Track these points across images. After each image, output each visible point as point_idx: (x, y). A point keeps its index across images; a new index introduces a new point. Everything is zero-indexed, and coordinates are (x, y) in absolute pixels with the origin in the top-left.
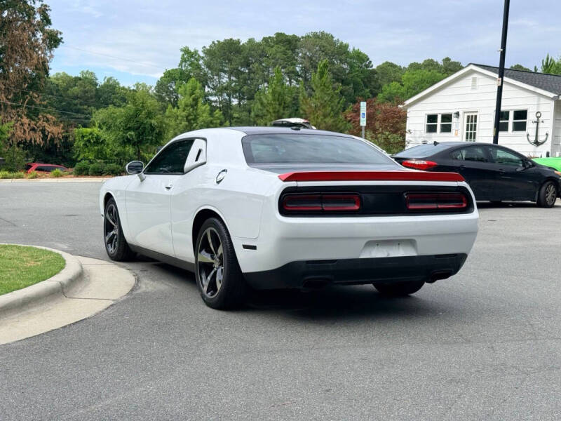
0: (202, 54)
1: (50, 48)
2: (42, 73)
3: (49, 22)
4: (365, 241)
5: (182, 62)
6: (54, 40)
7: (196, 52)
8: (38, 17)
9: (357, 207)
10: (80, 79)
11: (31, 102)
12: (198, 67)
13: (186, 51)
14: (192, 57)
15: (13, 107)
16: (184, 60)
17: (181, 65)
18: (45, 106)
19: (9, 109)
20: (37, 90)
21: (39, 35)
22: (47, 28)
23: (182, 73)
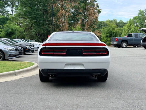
0: (144, 11)
1: (98, 13)
2: (96, 20)
3: (98, 7)
4: (65, 64)
5: (139, 14)
6: (99, 12)
7: (143, 11)
8: (96, 6)
9: (65, 54)
10: (112, 21)
11: (93, 28)
12: (143, 15)
13: (140, 11)
14: (142, 12)
15: (89, 29)
16: (139, 13)
17: (138, 15)
18: (96, 29)
19: (88, 30)
20: (95, 24)
21: (96, 11)
22: (98, 9)
23: (138, 17)
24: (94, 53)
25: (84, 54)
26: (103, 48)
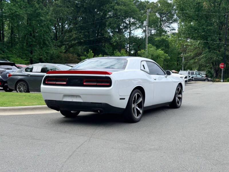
24: (95, 84)
25: (85, 84)
26: (106, 77)
